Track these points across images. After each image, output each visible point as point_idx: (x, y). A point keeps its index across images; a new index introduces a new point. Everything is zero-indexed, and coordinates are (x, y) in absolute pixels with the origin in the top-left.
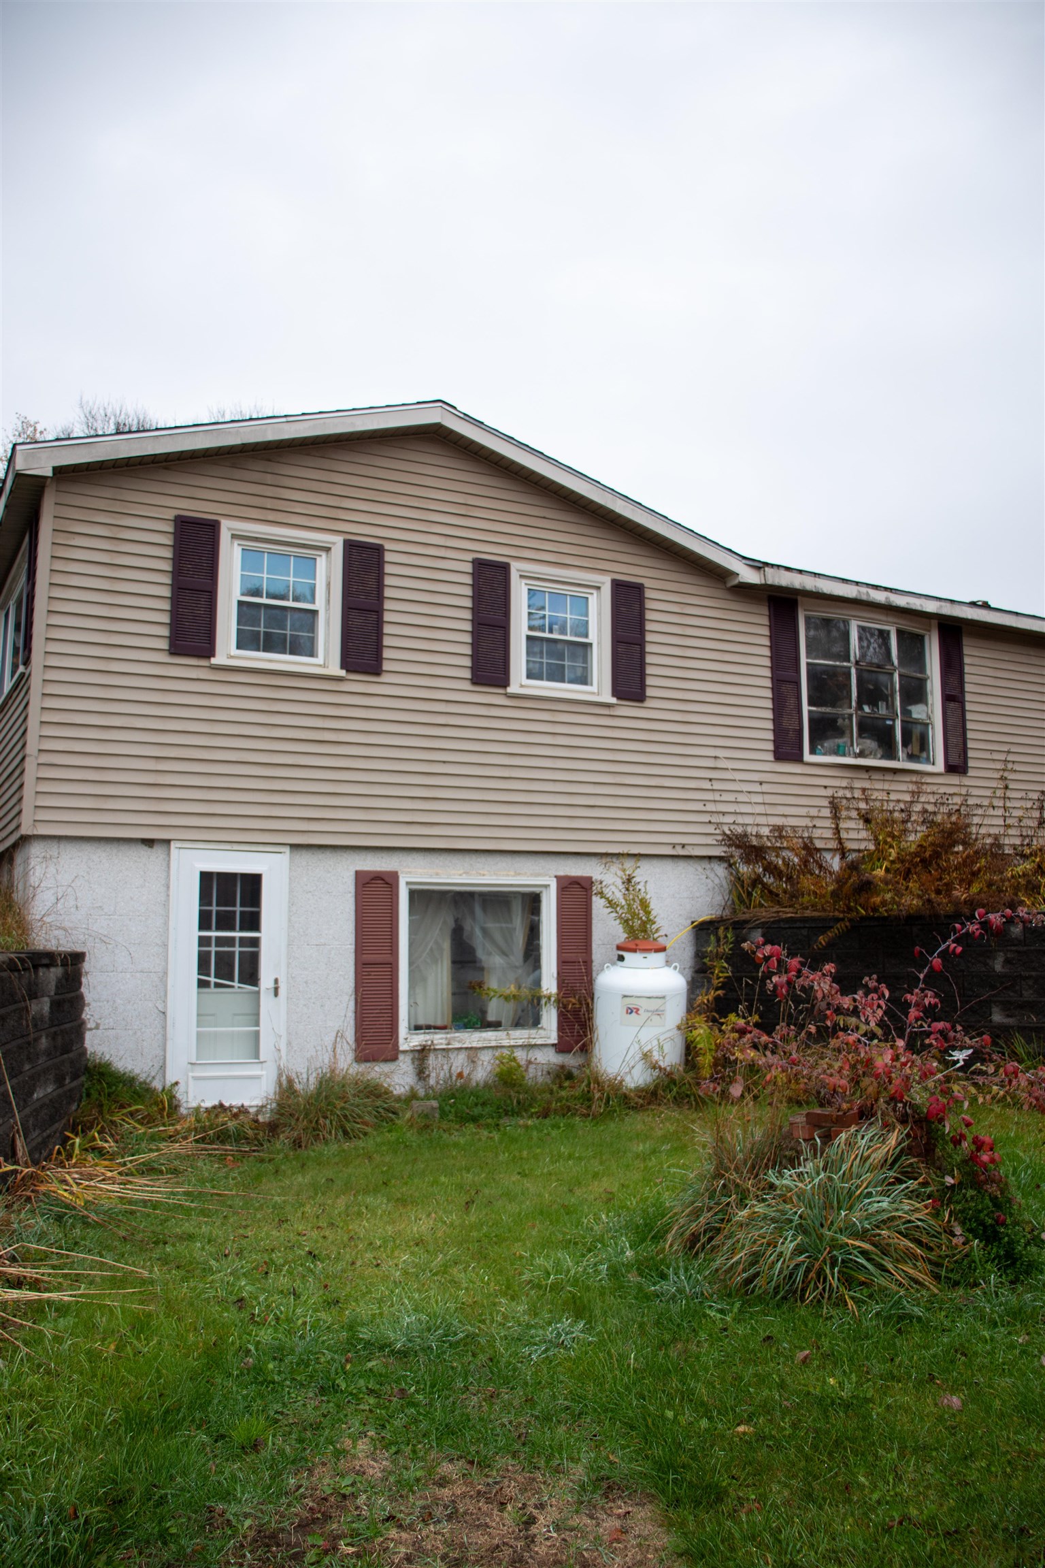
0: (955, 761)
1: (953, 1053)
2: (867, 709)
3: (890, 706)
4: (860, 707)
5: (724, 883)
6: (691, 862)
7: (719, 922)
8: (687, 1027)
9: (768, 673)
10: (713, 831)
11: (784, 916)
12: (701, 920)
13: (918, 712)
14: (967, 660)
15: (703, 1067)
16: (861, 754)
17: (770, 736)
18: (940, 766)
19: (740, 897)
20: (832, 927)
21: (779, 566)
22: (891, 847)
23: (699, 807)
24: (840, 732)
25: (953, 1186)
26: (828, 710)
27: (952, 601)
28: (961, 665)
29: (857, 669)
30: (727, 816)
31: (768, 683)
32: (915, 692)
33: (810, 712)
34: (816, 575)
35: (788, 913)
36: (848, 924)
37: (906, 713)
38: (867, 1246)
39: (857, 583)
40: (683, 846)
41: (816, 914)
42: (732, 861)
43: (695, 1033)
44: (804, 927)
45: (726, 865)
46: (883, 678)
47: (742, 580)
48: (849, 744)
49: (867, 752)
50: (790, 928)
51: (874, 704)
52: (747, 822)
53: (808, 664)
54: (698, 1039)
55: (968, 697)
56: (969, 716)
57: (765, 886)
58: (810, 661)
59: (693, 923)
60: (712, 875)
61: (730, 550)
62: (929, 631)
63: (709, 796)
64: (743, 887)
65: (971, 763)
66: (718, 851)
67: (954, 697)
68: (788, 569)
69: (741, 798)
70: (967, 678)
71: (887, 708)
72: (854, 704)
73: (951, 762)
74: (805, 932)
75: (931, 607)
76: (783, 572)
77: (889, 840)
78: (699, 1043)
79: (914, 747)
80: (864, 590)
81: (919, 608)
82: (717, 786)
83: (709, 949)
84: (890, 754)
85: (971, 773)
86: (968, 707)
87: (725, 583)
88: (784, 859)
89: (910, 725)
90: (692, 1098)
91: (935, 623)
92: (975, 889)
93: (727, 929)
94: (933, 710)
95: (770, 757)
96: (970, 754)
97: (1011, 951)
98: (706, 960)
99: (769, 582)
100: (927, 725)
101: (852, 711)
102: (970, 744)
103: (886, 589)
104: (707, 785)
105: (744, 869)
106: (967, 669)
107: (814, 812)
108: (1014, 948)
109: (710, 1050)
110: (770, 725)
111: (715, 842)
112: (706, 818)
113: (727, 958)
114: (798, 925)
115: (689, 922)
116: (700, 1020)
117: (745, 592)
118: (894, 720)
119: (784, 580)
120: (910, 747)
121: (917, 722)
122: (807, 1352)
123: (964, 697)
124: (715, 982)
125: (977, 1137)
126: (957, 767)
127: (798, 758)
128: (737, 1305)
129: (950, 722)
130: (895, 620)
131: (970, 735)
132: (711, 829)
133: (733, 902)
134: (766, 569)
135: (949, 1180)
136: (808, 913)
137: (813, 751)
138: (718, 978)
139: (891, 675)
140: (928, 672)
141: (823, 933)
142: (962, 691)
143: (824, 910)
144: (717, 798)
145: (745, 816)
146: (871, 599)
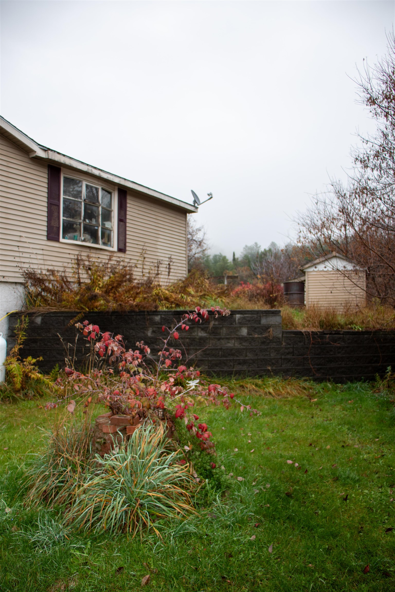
0: (122, 247)
1: (189, 382)
2: (87, 221)
3: (97, 221)
4: (84, 220)
5: (23, 295)
6: (7, 285)
7: (21, 313)
8: (7, 363)
9: (46, 200)
10: (18, 271)
11: (52, 311)
12: (11, 312)
13: (108, 225)
14: (128, 205)
15: (17, 383)
16: (84, 241)
17: (45, 229)
18: (115, 249)
19: (30, 301)
20: (76, 316)
21: (55, 151)
22: (99, 281)
23: (12, 259)
24: (75, 230)
25: (189, 451)
26: (71, 220)
27: (125, 179)
28: (126, 207)
29: (85, 203)
30: (25, 264)
31: (46, 204)
32: (107, 216)
33: (63, 220)
34: (70, 158)
35: (54, 310)
36: (83, 315)
37: (103, 225)
38: (160, 495)
39: (88, 165)
40: (4, 277)
41: (67, 310)
42: (26, 285)
43: (11, 366)
44: (62, 316)
45: (23, 287)
46: (94, 208)
47: (37, 155)
48: (79, 236)
49: (87, 240)
50: (55, 316)
51: (90, 219)
52: (34, 267)
53: (64, 198)
54: (14, 369)
55: (128, 221)
56: (128, 229)
57: (42, 297)
58: (65, 197)
59: (7, 313)
60: (17, 291)
61: (32, 140)
62: (114, 191)
63: (17, 254)
64: (31, 297)
65: (127, 249)
66: (22, 280)
67: (122, 220)
68: (59, 153)
69: (33, 256)
70: (128, 213)
71: (96, 221)
72: (82, 218)
73: (120, 248)
74: (62, 318)
75: (117, 180)
76: (56, 154)
77: (99, 278)
78: (14, 371)
79: (106, 240)
80: (90, 168)
81: (112, 180)
82: (21, 249)
83: (17, 326)
84: (96, 241)
85: (127, 252)
86: (128, 225)
87: (29, 155)
88: (52, 284)
89: (104, 230)
90: (11, 398)
91: (117, 188)
92: (137, 300)
93: (25, 316)
94: (114, 224)
95: (45, 238)
96: (127, 244)
97: (155, 327)
98: (15, 331)
99: (50, 158)
100: (111, 230)
101: (81, 221)
102: (128, 241)
103: (99, 169)
104: (16, 249)
105: (32, 289)
106: (128, 209)
107: (66, 265)
108: (156, 326)
109: (20, 375)
110: (46, 224)
111: (20, 276)
112: (15, 264)
113: (25, 330)
114: (59, 315)
115: (6, 313)
116: (14, 360)
117: (38, 161)
118: (98, 227)
119: (57, 158)
120: (104, 240)
121: (107, 229)
122: (148, 576)
123: (126, 220)
124: (19, 341)
125: (201, 425)
126: (122, 250)
127: (57, 240)
128: (89, 543)
129: (120, 230)
130: (101, 184)
131: (128, 237)
132: (17, 269)
133: (26, 304)
134: (49, 151)
135: (187, 448)
136: (63, 310)
137: (64, 237)
138: (21, 339)
139: (98, 207)
140: (113, 208)
141: (72, 319)
142: (126, 218)
143: (70, 308)
144: (21, 255)
145: (34, 265)
146: (93, 173)
